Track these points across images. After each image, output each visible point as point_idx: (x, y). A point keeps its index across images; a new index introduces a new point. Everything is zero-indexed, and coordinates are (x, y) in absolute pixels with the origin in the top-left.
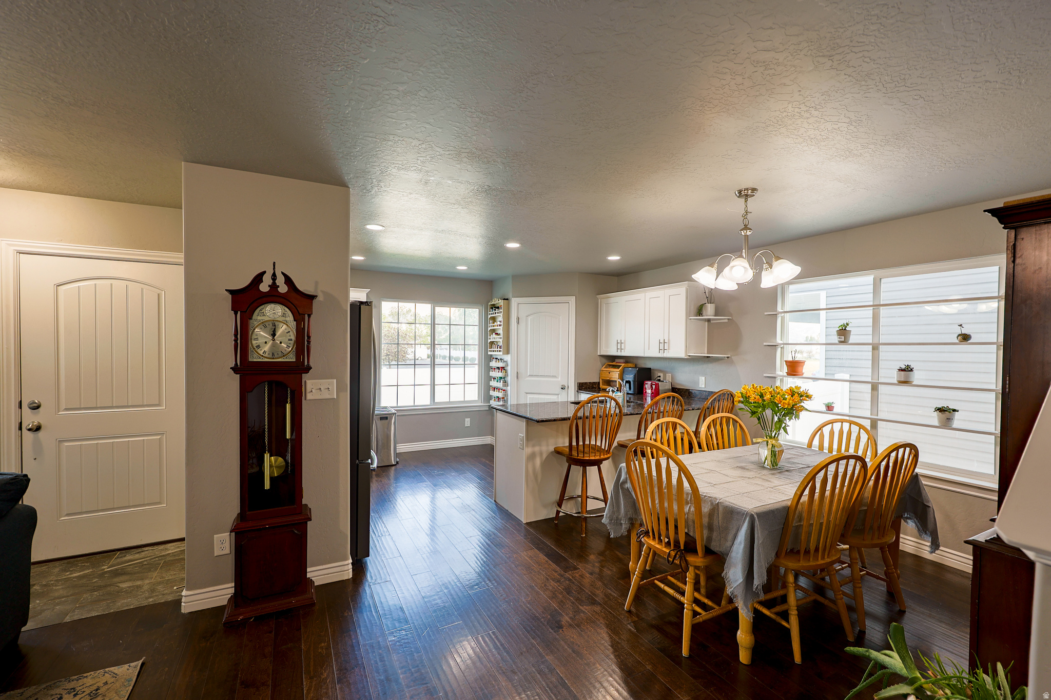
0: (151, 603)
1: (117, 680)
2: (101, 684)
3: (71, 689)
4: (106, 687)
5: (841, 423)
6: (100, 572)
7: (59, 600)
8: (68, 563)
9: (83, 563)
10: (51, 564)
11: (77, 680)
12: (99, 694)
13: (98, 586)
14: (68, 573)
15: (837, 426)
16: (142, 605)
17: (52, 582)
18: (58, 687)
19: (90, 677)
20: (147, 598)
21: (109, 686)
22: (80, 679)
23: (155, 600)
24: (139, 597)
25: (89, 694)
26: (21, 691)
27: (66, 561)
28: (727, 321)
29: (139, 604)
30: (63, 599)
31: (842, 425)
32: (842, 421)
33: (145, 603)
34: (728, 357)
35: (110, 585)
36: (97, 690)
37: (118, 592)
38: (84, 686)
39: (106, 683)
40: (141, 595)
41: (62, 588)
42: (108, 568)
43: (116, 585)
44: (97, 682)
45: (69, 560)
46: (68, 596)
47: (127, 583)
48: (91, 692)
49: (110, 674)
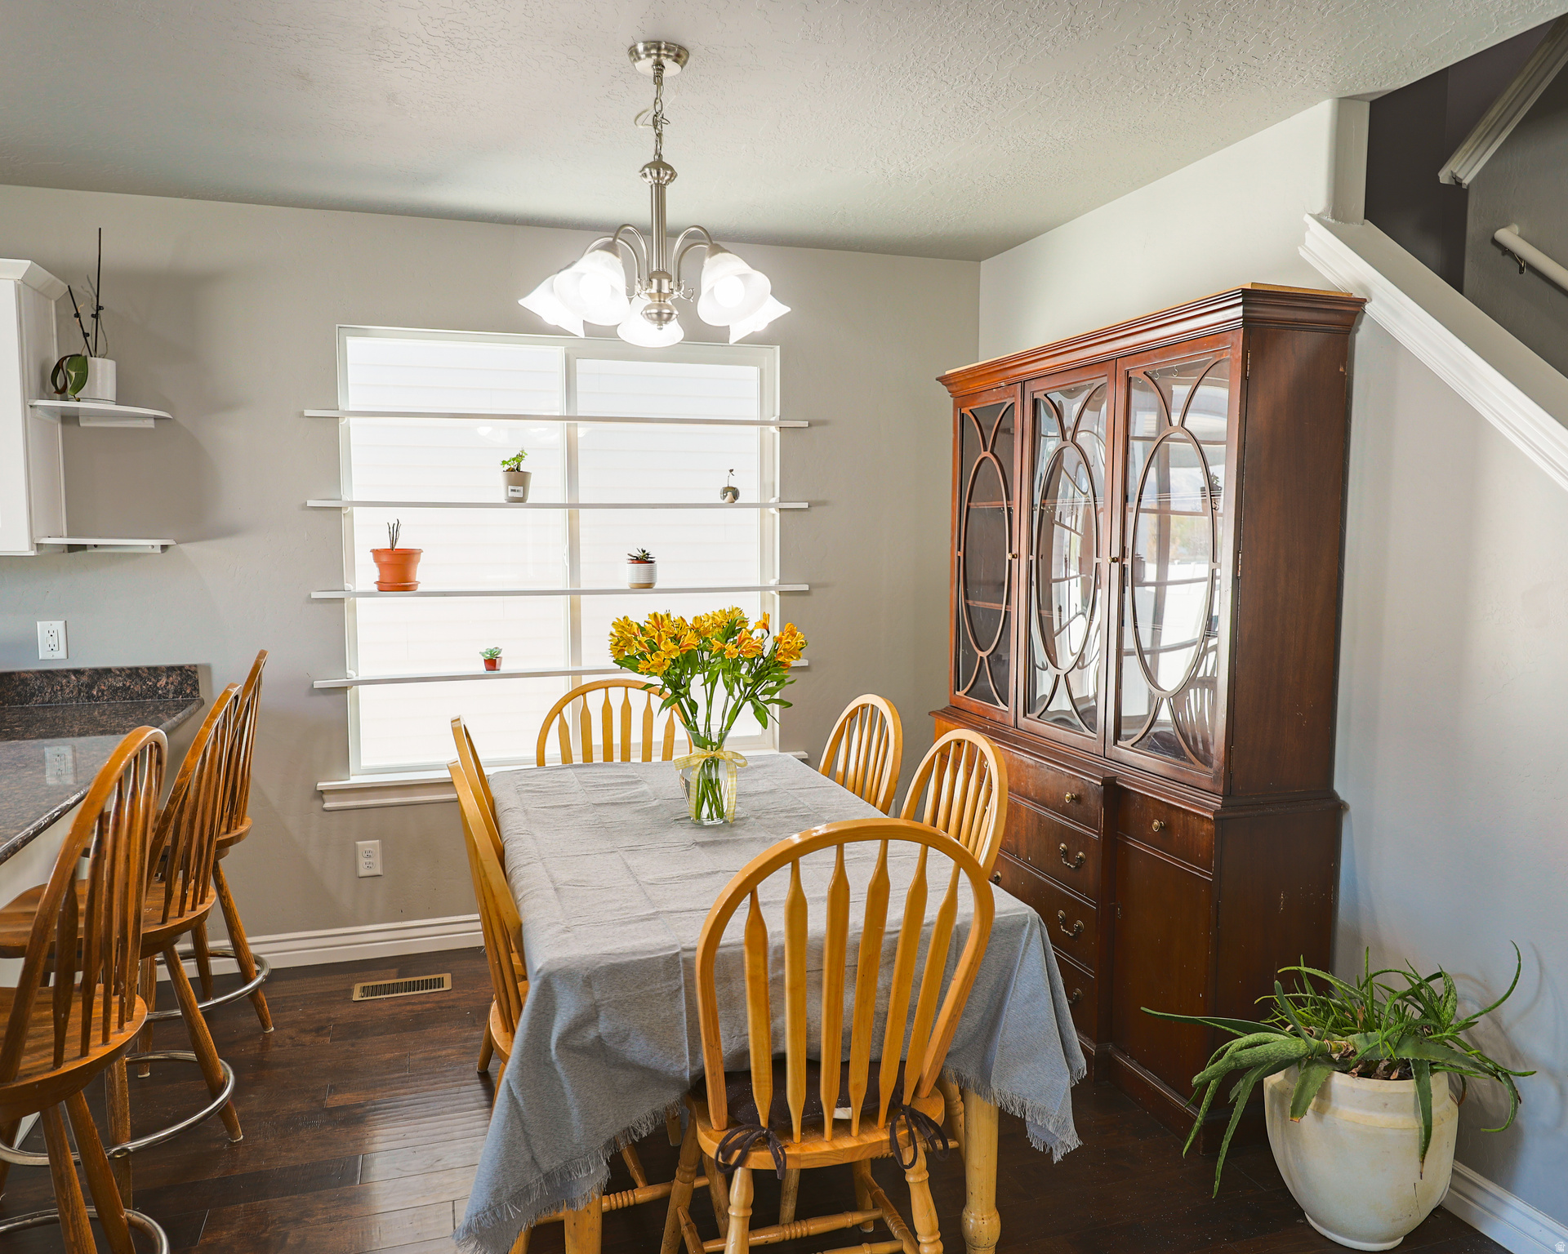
5: (604, 690)
15: (595, 700)
28: (151, 424)
31: (607, 693)
32: (606, 685)
34: (164, 548)
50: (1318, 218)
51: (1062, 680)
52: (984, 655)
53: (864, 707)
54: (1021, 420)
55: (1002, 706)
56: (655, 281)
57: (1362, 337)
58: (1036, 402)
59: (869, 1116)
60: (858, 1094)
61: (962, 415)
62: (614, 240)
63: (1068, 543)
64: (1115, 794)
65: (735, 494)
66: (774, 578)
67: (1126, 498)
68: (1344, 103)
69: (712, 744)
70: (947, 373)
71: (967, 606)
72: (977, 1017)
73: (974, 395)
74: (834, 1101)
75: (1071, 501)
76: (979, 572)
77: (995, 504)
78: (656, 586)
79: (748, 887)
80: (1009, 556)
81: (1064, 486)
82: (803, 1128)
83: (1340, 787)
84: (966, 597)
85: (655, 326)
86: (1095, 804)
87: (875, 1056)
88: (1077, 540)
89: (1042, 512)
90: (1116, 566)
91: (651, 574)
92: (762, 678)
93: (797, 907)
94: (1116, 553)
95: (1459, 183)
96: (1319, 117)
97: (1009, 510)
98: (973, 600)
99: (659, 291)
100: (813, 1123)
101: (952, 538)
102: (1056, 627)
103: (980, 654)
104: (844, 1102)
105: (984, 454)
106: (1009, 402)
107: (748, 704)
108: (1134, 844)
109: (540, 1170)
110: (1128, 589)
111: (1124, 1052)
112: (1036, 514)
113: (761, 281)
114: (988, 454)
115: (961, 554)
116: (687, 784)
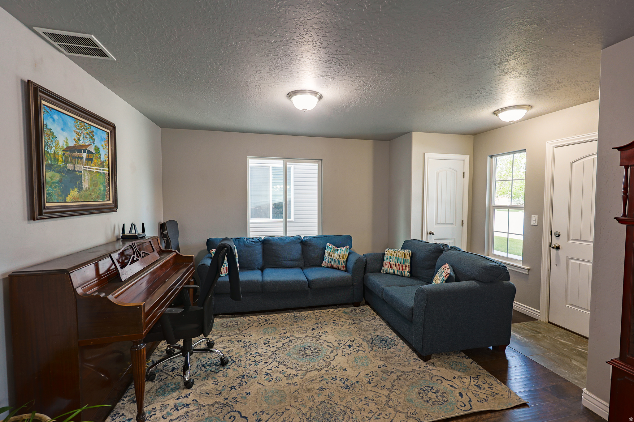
0: (573, 383)
1: (507, 399)
2: (500, 393)
3: (491, 384)
4: (500, 397)
6: (573, 347)
7: (539, 346)
8: (567, 333)
9: (573, 338)
10: (560, 329)
11: (497, 383)
12: (495, 396)
13: (563, 353)
14: (560, 338)
16: (568, 380)
17: (548, 337)
18: (490, 378)
19: (502, 387)
20: (576, 379)
21: (501, 398)
22: (499, 384)
23: (578, 383)
24: (573, 374)
25: (492, 392)
26: (481, 368)
27: (567, 332)
29: (567, 378)
30: (541, 347)
33: (570, 380)
35: (568, 357)
36: (496, 394)
37: (567, 363)
38: (496, 388)
39: (502, 395)
40: (575, 374)
41: (548, 343)
42: (580, 349)
43: (571, 359)
44: (501, 391)
45: (569, 332)
46: (545, 348)
47: (578, 363)
48: (494, 393)
49: (509, 394)
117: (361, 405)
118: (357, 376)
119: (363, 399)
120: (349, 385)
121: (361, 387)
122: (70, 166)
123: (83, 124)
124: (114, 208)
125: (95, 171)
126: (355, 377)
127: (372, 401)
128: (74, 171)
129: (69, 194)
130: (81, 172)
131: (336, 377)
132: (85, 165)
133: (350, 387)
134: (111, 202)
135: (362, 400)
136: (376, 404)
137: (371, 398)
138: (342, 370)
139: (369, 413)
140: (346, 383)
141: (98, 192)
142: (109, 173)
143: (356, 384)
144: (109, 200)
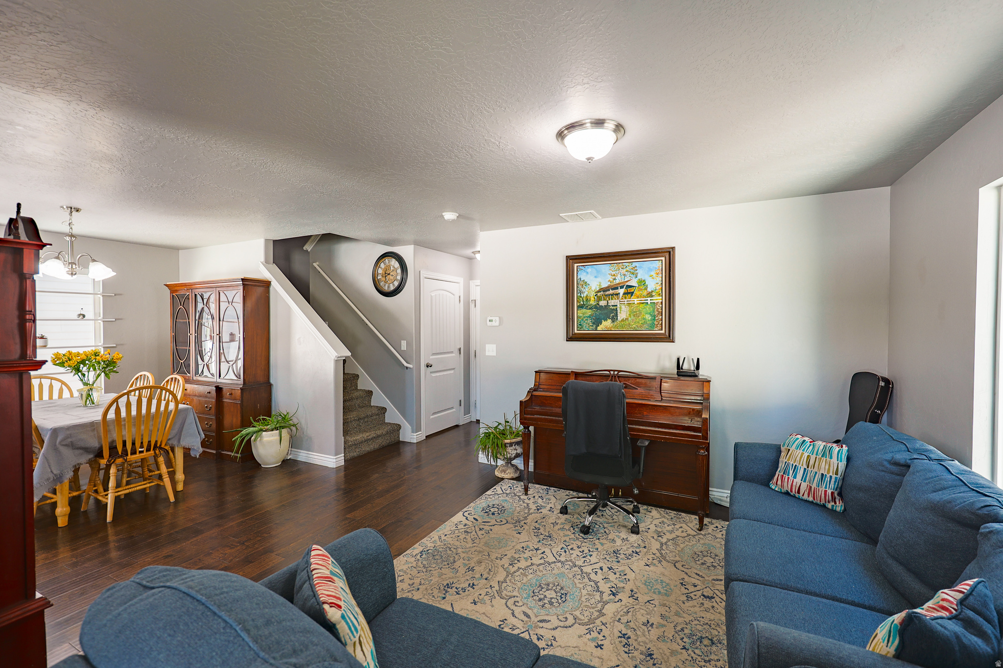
50: (262, 263)
51: (205, 365)
52: (182, 361)
53: (141, 376)
54: (192, 298)
55: (188, 375)
56: (70, 265)
57: (271, 288)
58: (195, 295)
59: (148, 450)
60: (145, 445)
61: (173, 296)
62: (59, 255)
63: (206, 331)
64: (219, 389)
65: (84, 316)
66: (100, 343)
67: (220, 320)
68: (267, 241)
69: (89, 384)
70: (168, 283)
71: (177, 349)
72: (177, 430)
73: (176, 291)
74: (139, 447)
75: (207, 321)
76: (180, 339)
77: (184, 321)
78: (48, 346)
79: (116, 400)
80: (189, 334)
81: (205, 315)
82: (131, 454)
83: (272, 381)
84: (176, 346)
85: (71, 276)
86: (214, 393)
87: (149, 440)
88: (209, 330)
89: (198, 322)
90: (218, 336)
91: (46, 342)
92: (109, 366)
93: (128, 405)
94: (218, 333)
95: (307, 251)
96: (261, 242)
97: (189, 322)
98: (179, 346)
99: (72, 267)
100: (134, 452)
101: (171, 330)
102: (204, 354)
103: (181, 361)
104: (142, 447)
105: (180, 307)
106: (188, 294)
107: (103, 373)
108: (225, 400)
109: (53, 473)
110: (221, 343)
111: (223, 451)
112: (197, 322)
113: (110, 270)
114: (182, 307)
115: (174, 334)
116: (82, 395)
117: (417, 581)
118: (452, 604)
119: (419, 587)
120: (449, 590)
121: (433, 596)
122: (603, 303)
123: (620, 264)
124: (669, 337)
125: (636, 302)
126: (452, 602)
127: (409, 590)
128: (607, 306)
129: (601, 324)
130: (617, 306)
131: (474, 588)
132: (622, 299)
133: (446, 588)
134: (663, 332)
135: (420, 585)
136: (403, 590)
137: (412, 592)
138: (476, 600)
139: (403, 580)
140: (454, 589)
141: (640, 322)
142: (662, 302)
143: (444, 596)
144: (662, 330)
